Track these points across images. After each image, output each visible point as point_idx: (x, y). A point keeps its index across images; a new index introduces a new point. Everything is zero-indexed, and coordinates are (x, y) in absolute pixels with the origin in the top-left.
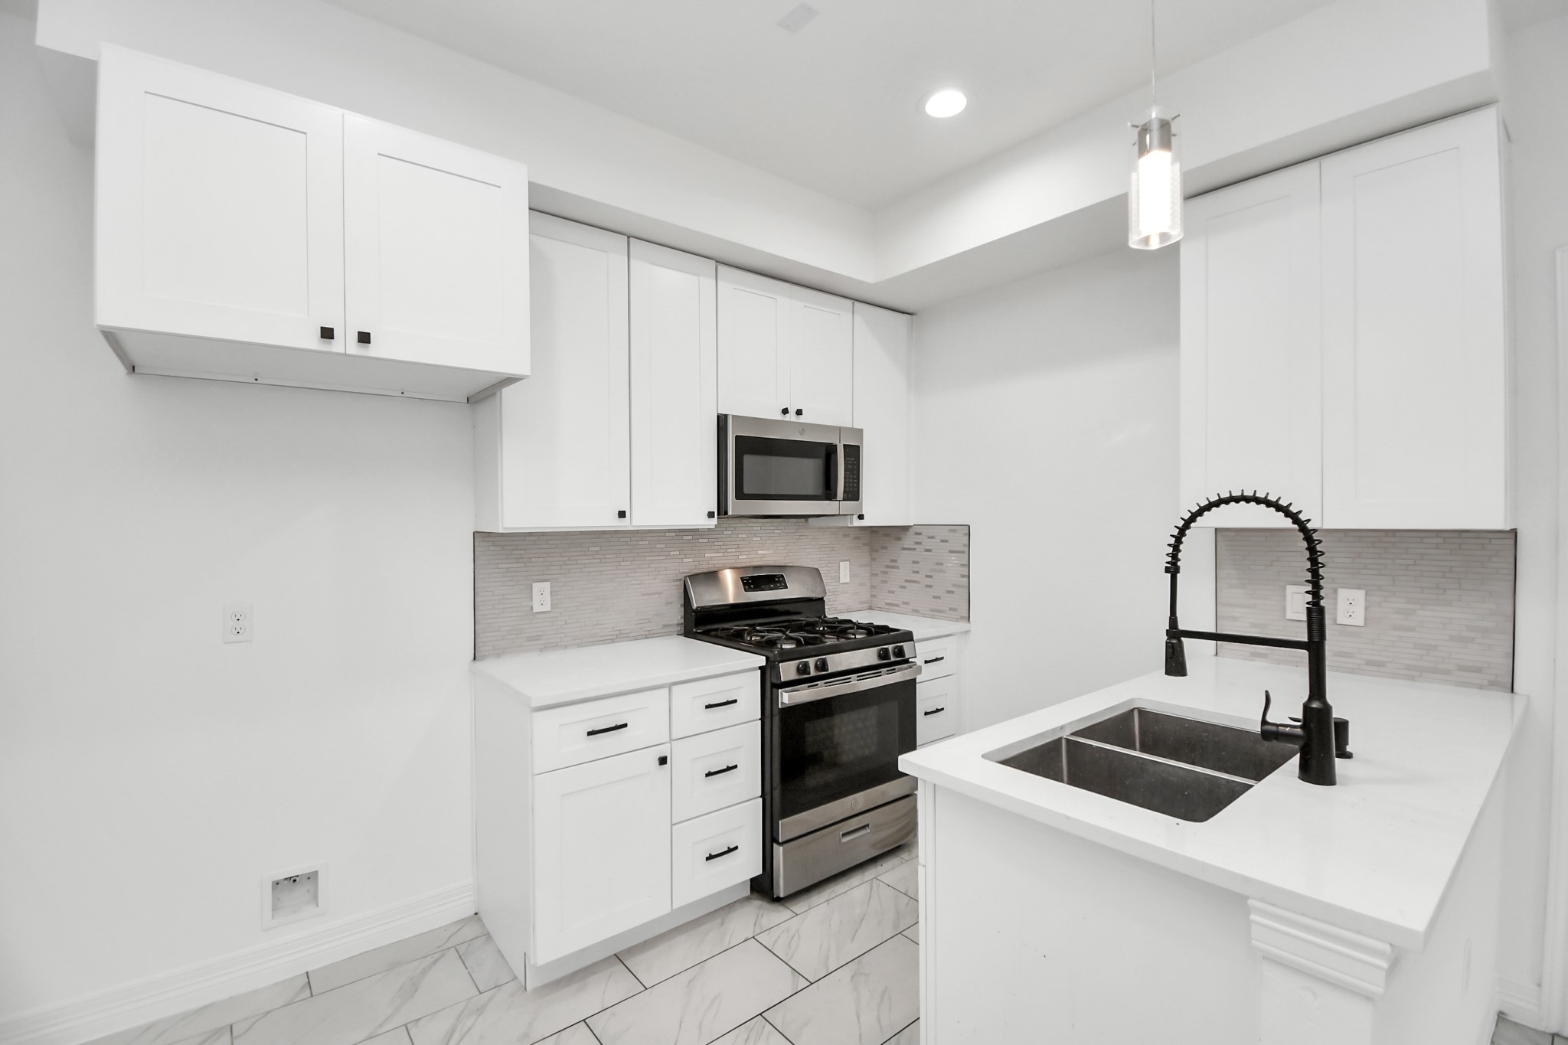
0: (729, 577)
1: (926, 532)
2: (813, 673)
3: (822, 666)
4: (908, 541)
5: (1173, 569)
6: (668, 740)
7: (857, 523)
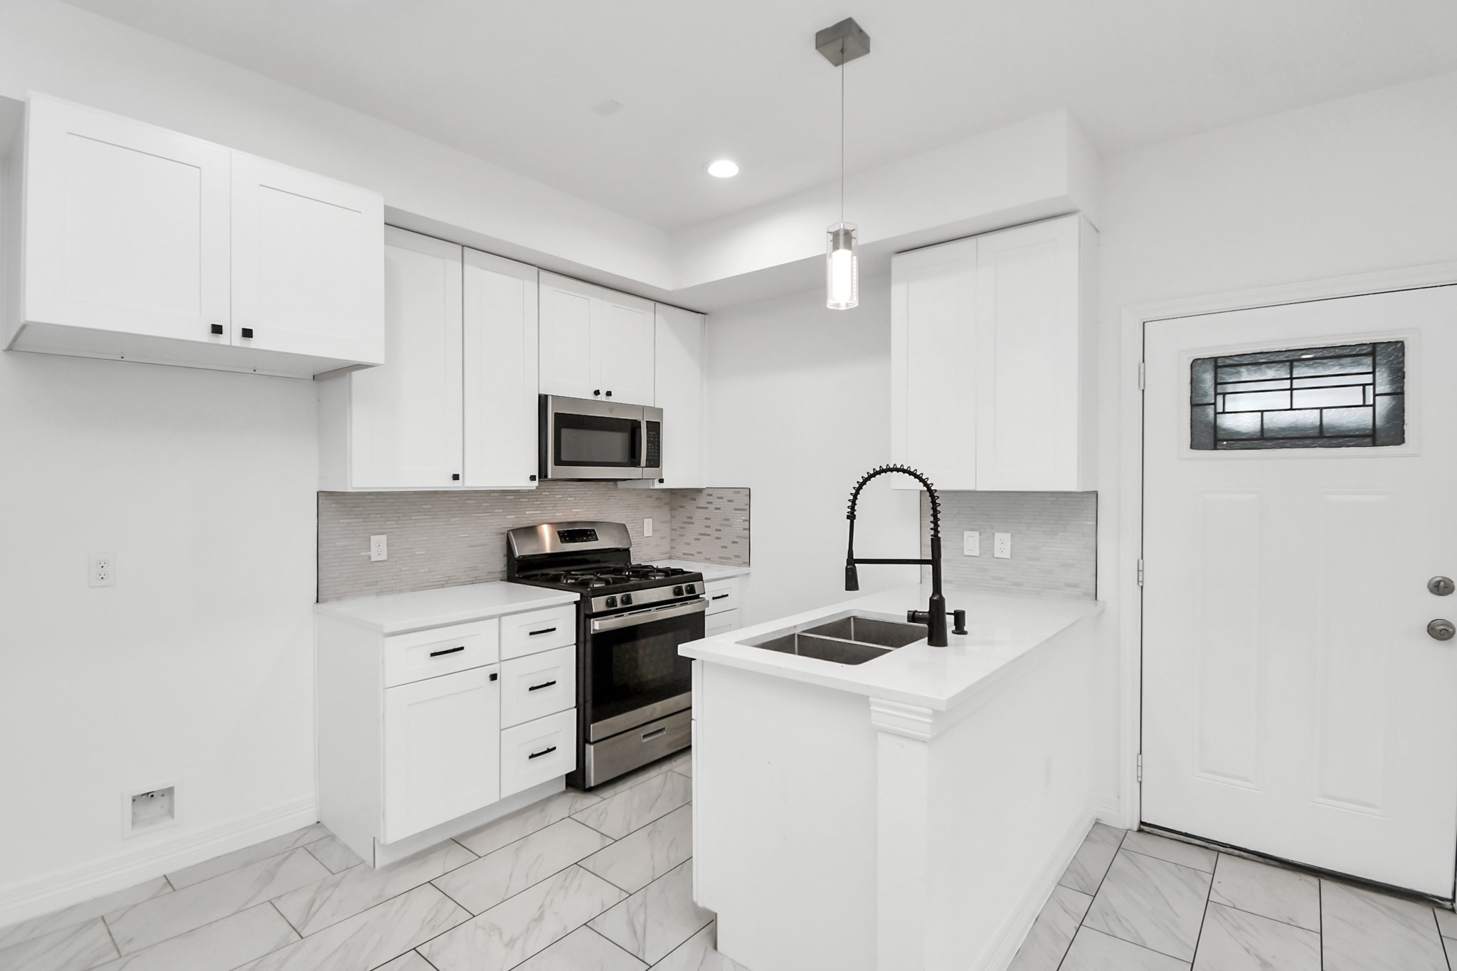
0: (546, 531)
1: (716, 494)
2: (619, 606)
3: (628, 600)
4: (702, 500)
5: (851, 517)
6: (497, 661)
7: (658, 486)
